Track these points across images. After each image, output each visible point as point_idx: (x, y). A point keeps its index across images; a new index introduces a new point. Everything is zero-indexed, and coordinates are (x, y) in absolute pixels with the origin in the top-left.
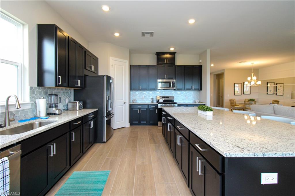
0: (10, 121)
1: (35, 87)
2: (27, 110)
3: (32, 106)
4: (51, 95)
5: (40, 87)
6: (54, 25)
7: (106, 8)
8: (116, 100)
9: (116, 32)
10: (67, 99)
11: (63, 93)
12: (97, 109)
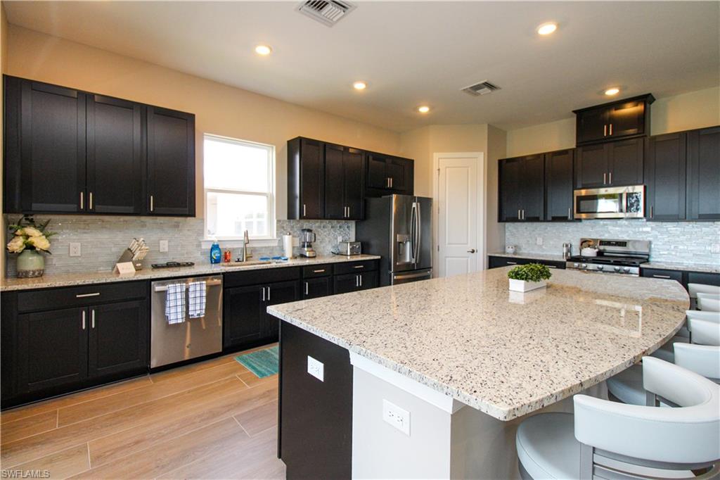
0: (247, 258)
1: (284, 221)
2: (273, 247)
3: (279, 243)
4: (303, 230)
5: (292, 221)
6: (299, 137)
7: (360, 86)
8: (449, 244)
9: (420, 106)
10: (341, 237)
11: (332, 227)
12: (379, 257)
